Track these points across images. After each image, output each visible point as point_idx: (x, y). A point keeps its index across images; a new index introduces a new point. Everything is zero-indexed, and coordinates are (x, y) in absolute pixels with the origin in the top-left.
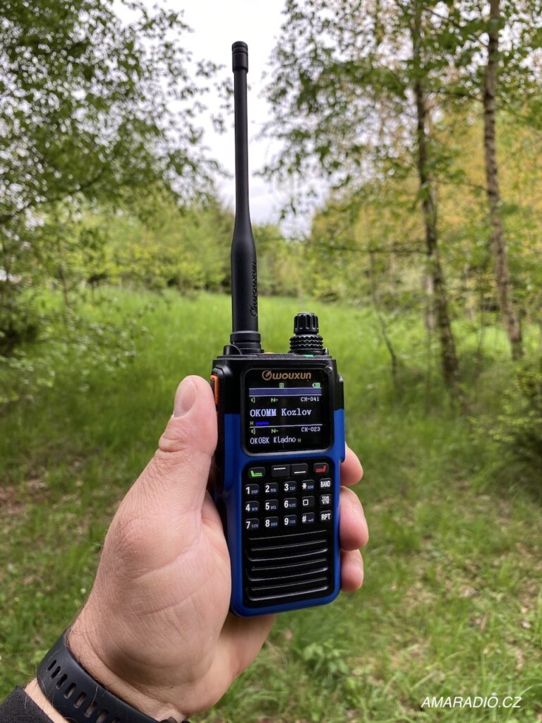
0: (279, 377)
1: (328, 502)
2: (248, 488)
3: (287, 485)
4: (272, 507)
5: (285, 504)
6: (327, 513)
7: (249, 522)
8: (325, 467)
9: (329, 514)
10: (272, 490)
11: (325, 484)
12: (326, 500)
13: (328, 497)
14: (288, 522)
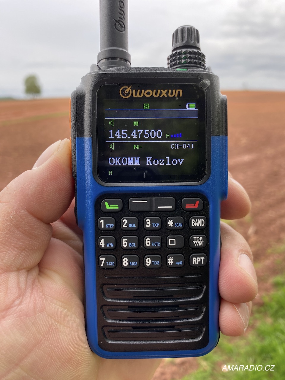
0: (140, 94)
1: (201, 244)
2: (102, 221)
3: (148, 221)
4: (131, 245)
5: (147, 242)
6: (200, 256)
7: (104, 259)
8: (198, 202)
9: (203, 258)
10: (130, 226)
11: (198, 223)
12: (199, 241)
13: (201, 238)
14: (150, 262)
